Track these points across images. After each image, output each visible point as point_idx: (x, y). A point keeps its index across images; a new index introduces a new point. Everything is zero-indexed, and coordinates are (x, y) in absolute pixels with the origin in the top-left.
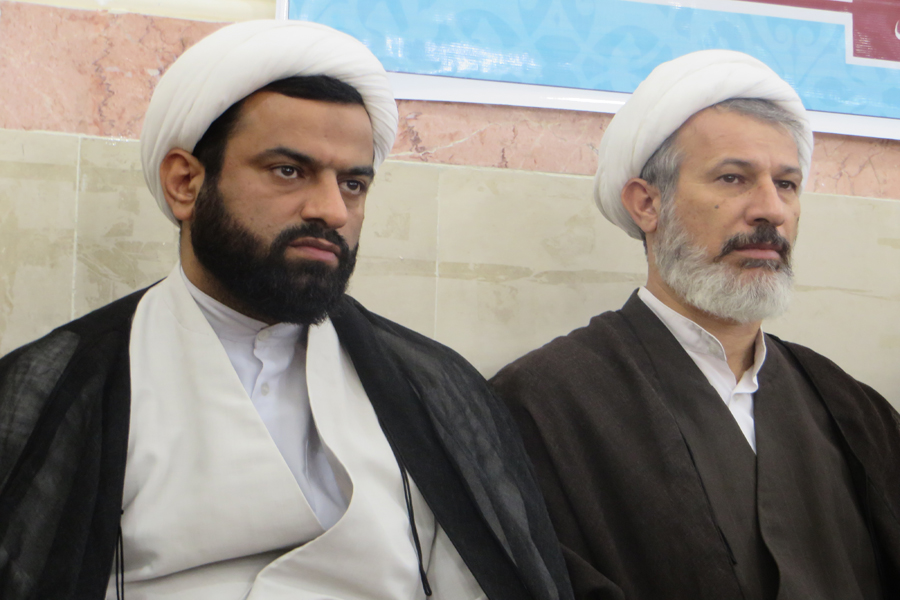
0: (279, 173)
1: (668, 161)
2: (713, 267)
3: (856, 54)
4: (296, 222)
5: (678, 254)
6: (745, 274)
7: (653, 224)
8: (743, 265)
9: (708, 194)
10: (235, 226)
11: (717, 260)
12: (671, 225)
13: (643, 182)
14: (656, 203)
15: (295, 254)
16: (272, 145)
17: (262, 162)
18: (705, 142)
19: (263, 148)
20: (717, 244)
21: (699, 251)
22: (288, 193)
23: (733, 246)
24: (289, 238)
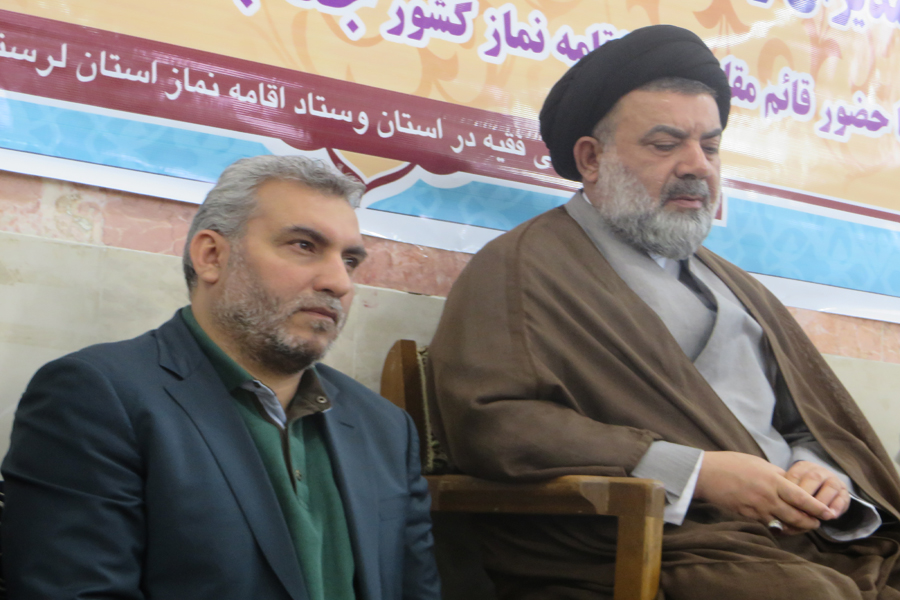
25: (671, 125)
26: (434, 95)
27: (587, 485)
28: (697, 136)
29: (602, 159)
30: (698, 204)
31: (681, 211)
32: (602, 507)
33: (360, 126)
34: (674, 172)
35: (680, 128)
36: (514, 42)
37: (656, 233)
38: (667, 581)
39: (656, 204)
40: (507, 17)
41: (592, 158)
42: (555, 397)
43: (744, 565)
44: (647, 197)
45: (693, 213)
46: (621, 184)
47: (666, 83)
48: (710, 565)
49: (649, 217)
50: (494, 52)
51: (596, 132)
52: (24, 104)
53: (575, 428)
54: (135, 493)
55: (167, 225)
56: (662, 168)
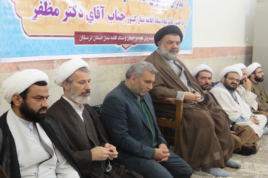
0: (38, 99)
1: (71, 79)
2: (80, 97)
3: (75, 44)
4: (40, 107)
5: (73, 94)
6: (85, 97)
7: (68, 89)
8: (84, 96)
9: (78, 85)
10: (31, 109)
11: (80, 96)
12: (72, 90)
13: (66, 82)
14: (68, 85)
15: (41, 112)
16: (37, 95)
17: (35, 98)
18: (77, 77)
19: (35, 95)
20: (80, 93)
21: (77, 94)
22: (39, 102)
23: (83, 93)
24: (40, 110)
25: (171, 40)
26: (133, 32)
27: (171, 100)
28: (175, 42)
29: (161, 45)
30: (175, 52)
31: (173, 53)
32: (173, 103)
33: (125, 40)
34: (171, 47)
35: (173, 41)
36: (141, 21)
37: (169, 56)
38: (184, 114)
39: (168, 52)
40: (140, 17)
41: (160, 44)
42: (163, 85)
43: (195, 111)
44: (167, 51)
45: (175, 54)
46: (164, 49)
47: (171, 34)
48: (190, 111)
49: (168, 54)
50: (139, 23)
51: (161, 41)
52: (88, 46)
53: (167, 90)
54: (126, 116)
55: (104, 61)
56: (170, 47)
